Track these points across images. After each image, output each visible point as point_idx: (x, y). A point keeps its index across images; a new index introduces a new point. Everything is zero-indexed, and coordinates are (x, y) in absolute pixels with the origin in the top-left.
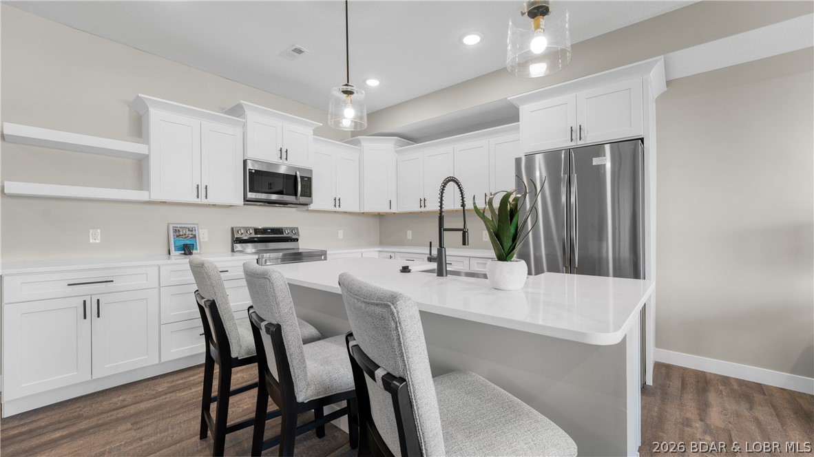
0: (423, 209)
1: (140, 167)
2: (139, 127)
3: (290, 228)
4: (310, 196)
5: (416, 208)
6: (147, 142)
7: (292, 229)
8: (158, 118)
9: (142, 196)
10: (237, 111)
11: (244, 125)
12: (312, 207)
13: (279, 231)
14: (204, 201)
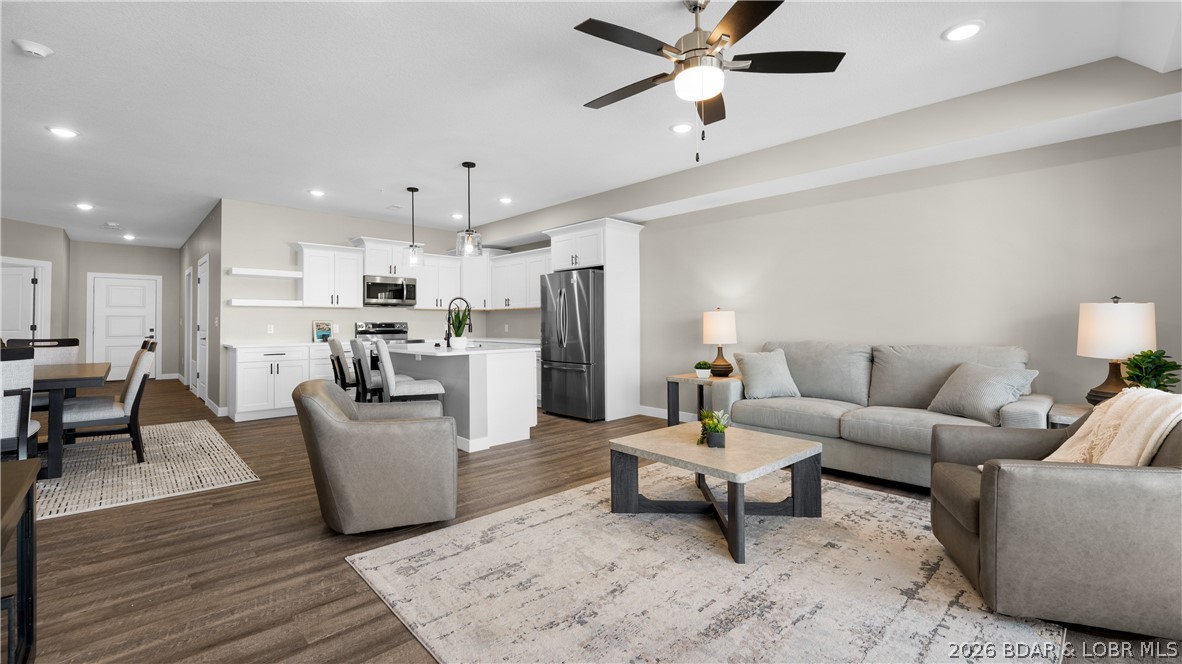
0: (507, 308)
1: (297, 285)
2: (296, 258)
3: (400, 323)
4: (414, 299)
5: (502, 306)
6: (302, 270)
7: (401, 324)
8: (309, 255)
9: (298, 303)
10: (359, 243)
11: (364, 252)
12: (416, 307)
13: (392, 325)
14: (337, 306)
